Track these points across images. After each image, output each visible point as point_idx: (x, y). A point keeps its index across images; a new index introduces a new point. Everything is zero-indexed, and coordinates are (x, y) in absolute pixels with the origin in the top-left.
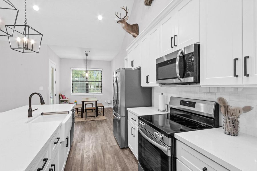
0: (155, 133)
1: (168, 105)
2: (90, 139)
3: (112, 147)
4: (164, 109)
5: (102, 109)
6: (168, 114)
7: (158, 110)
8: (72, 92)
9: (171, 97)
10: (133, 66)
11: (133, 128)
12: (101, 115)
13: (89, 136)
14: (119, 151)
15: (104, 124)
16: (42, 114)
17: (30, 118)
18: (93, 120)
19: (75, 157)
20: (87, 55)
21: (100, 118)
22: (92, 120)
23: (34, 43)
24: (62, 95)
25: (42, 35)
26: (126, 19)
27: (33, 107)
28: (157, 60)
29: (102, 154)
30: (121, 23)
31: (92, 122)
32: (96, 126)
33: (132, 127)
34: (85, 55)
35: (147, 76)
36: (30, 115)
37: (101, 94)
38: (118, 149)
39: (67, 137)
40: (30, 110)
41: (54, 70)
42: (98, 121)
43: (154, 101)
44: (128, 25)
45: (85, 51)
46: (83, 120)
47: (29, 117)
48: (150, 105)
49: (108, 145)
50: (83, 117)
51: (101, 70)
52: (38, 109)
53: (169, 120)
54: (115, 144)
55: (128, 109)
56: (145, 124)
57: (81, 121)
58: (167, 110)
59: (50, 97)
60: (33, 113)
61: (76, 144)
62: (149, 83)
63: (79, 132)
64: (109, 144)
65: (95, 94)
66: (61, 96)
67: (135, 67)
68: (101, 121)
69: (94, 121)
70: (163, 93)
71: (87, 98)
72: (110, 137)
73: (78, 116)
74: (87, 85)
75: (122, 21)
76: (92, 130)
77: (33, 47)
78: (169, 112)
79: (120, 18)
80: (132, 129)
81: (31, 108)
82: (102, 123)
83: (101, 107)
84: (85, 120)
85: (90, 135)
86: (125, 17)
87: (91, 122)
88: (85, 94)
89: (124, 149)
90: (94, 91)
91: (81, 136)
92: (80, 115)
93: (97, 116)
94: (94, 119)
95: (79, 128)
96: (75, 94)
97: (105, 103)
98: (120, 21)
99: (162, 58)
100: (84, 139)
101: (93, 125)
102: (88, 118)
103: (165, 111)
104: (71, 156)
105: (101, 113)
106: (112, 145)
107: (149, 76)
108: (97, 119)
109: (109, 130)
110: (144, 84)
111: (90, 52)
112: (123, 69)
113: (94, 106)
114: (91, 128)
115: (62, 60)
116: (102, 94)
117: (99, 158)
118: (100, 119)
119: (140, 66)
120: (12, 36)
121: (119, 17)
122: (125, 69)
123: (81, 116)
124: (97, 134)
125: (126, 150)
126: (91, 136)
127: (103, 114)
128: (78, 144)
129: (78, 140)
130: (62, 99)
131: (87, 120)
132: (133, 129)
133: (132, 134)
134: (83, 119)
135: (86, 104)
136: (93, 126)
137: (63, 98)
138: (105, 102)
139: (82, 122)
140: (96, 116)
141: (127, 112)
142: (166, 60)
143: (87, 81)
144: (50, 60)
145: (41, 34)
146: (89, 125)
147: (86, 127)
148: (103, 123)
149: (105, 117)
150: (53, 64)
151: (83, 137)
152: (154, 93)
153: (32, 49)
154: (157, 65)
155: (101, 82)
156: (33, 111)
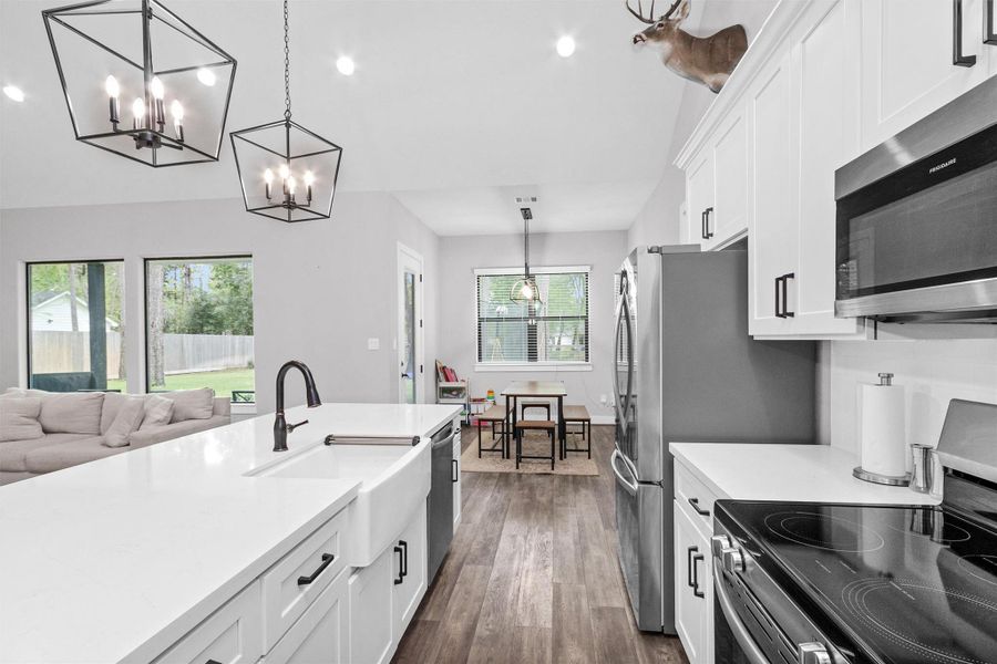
0: (806, 648)
1: (927, 451)
2: (517, 556)
3: (599, 612)
4: (900, 474)
5: (586, 428)
6: (927, 510)
7: (857, 473)
8: (480, 359)
9: (956, 403)
10: (708, 236)
11: (696, 549)
12: (580, 453)
13: (515, 541)
14: (628, 642)
15: (586, 496)
16: (328, 441)
17: (281, 454)
18: (545, 474)
19: (444, 625)
20: (527, 214)
21: (576, 466)
22: (539, 470)
23: (316, 183)
24: (444, 368)
25: (338, 152)
26: (679, 16)
27: (291, 416)
28: (841, 174)
29: (549, 641)
30: (651, 43)
31: (540, 479)
32: (551, 501)
33: (692, 545)
34: (520, 215)
35: (784, 278)
36: (281, 445)
37: (585, 368)
38: (626, 632)
39: (401, 543)
40: (280, 425)
41: (417, 278)
42: (565, 478)
43: (834, 414)
44: (687, 40)
45: (519, 200)
46: (507, 470)
47: (276, 449)
48: (810, 434)
49: (584, 602)
50: (508, 458)
51: (587, 269)
52: (307, 422)
53: (935, 548)
54: (619, 601)
55: (674, 447)
56: (748, 557)
57: (500, 470)
58: (920, 483)
59: (400, 376)
60: (290, 437)
61: (459, 568)
62: (792, 315)
63: (480, 516)
64: (592, 596)
65: (560, 369)
66: (443, 372)
67: (723, 236)
68: (577, 481)
69: (548, 479)
70: (889, 376)
71: (533, 384)
72: (600, 563)
73: (493, 450)
74: (532, 331)
75: (659, 30)
76: (533, 515)
77: (310, 199)
78: (935, 498)
79: (651, 22)
80: (693, 554)
81: (283, 417)
82: (576, 490)
83: (583, 420)
84: (513, 470)
85: (520, 538)
86: (674, 7)
87: (535, 480)
88: (524, 364)
89: (657, 638)
90: (571, 357)
91: (486, 534)
92: (499, 447)
93: (561, 459)
94: (549, 470)
95: (488, 498)
96: (488, 364)
97: (602, 406)
98: (650, 34)
99: (878, 152)
100: (492, 548)
101: (542, 495)
102: (528, 463)
103: (906, 484)
104: (429, 618)
105: (580, 448)
106: (605, 605)
107: (792, 276)
108: (560, 470)
109: (602, 528)
110: (764, 324)
111: (534, 200)
112: (650, 251)
113: (555, 418)
114: (528, 504)
115: (445, 244)
116: (590, 368)
117: (536, 655)
118: (571, 471)
119: (747, 230)
120: (217, 159)
121: (649, 18)
122: (659, 250)
123: (503, 451)
124: (549, 536)
125: (664, 650)
126: (523, 543)
127: (589, 451)
128: (467, 569)
129: (472, 551)
130: (444, 384)
131: (521, 471)
132: (696, 559)
133: (693, 581)
134: (508, 466)
135: (524, 406)
136: (538, 497)
137: (447, 380)
138: (604, 400)
139: (501, 474)
140: (557, 458)
141: (669, 462)
142: (905, 159)
143: (532, 314)
144: (401, 246)
145: (338, 148)
146: (526, 491)
147: (510, 500)
148: (583, 491)
149: (595, 466)
150: (413, 259)
151: (491, 539)
152: (833, 369)
153: (309, 206)
154: (841, 203)
155: (586, 318)
156: (292, 428)
